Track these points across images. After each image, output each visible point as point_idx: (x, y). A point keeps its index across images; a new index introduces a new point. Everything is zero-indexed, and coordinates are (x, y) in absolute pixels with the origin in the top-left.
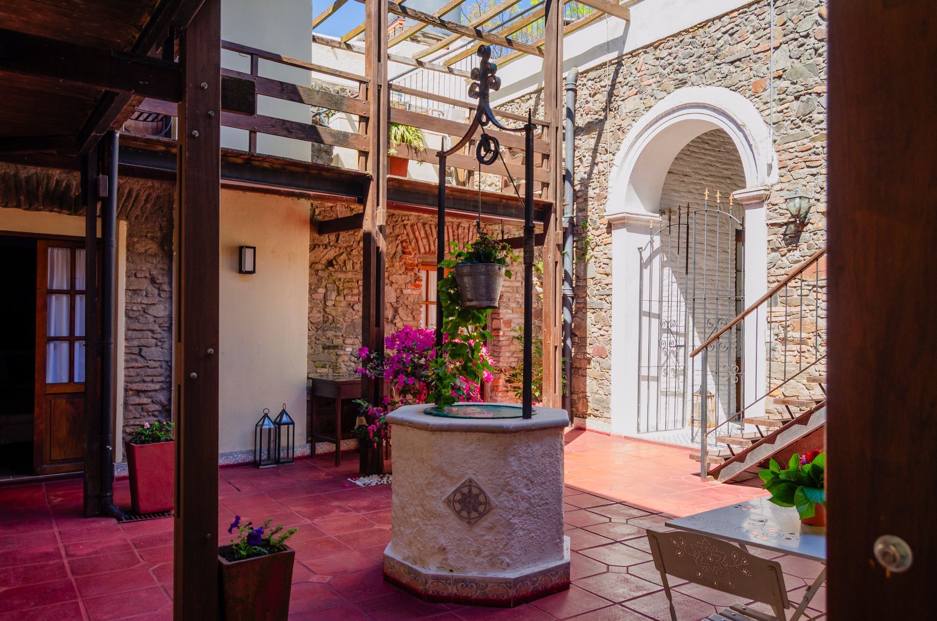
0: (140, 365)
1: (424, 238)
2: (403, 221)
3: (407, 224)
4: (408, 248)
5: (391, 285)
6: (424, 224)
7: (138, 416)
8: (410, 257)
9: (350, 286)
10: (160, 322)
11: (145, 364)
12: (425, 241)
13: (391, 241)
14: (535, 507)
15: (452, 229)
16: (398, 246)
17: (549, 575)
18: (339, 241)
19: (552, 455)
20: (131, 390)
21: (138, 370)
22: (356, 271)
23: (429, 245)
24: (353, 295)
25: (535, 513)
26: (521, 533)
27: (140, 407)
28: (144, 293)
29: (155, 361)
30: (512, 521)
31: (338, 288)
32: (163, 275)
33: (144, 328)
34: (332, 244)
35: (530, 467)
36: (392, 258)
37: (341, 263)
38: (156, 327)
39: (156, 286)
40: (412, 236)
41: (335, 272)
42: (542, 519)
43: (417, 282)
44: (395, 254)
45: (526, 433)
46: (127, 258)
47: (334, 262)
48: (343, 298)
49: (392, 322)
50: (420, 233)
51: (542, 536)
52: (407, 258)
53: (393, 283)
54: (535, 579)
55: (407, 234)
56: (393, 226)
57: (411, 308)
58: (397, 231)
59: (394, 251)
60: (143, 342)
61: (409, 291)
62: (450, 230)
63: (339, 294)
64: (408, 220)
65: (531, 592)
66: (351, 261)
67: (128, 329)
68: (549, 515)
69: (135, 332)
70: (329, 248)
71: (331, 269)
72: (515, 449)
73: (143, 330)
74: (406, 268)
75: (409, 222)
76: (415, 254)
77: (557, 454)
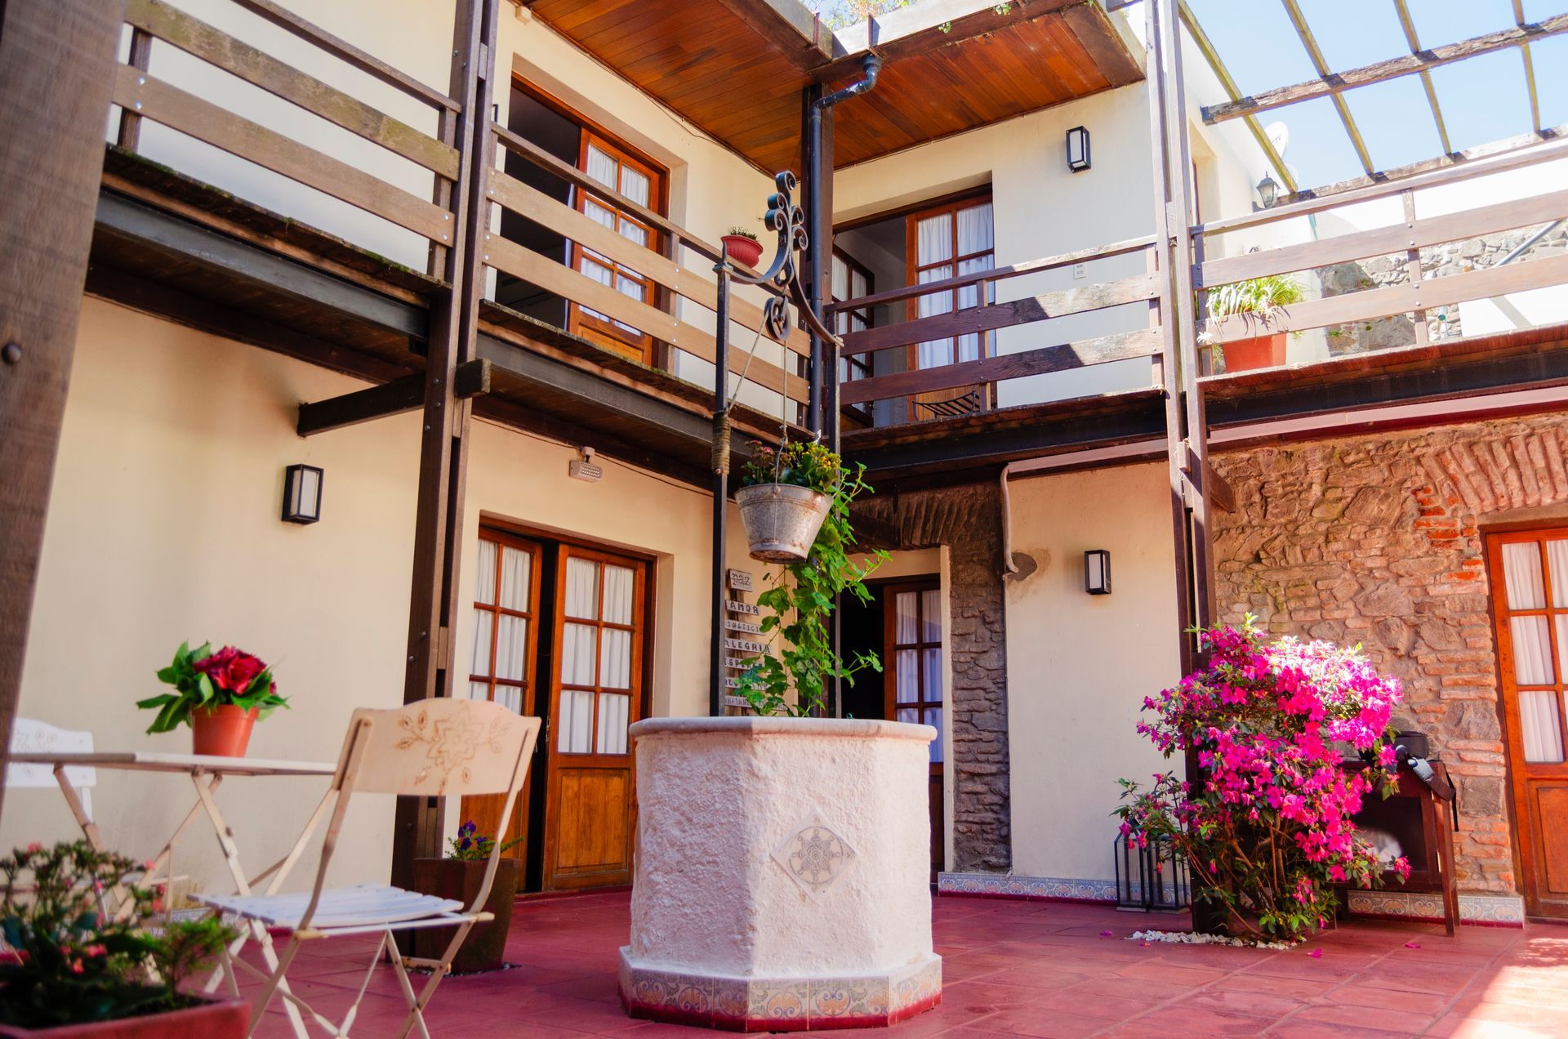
0: (971, 737)
1: (1473, 474)
2: (1413, 451)
3: (1423, 456)
4: (1430, 502)
5: (1397, 582)
6: (1470, 446)
7: (971, 809)
8: (1440, 518)
9: (1300, 593)
10: (994, 677)
11: (978, 736)
12: (1477, 479)
13: (1387, 496)
14: (694, 865)
15: (1557, 438)
16: (1405, 501)
17: (701, 988)
18: (1268, 516)
19: (728, 780)
20: (964, 772)
21: (971, 744)
22: (1312, 564)
23: (1491, 484)
24: (1308, 609)
25: (694, 874)
26: (667, 901)
27: (974, 797)
28: (973, 637)
29: (990, 731)
30: (652, 876)
31: (1275, 599)
32: (996, 611)
33: (974, 686)
34: (1254, 523)
35: (685, 793)
36: (1394, 527)
37: (1276, 554)
38: (989, 685)
39: (988, 626)
40: (1439, 476)
41: (1264, 571)
42: (706, 889)
43: (1465, 568)
44: (1399, 520)
45: (679, 736)
46: (951, 592)
47: (1262, 554)
48: (1287, 616)
49: (1408, 655)
50: (1460, 466)
51: (706, 920)
52: (1432, 522)
53: (1402, 576)
54: (673, 985)
55: (1428, 475)
56: (1390, 466)
57: (1455, 623)
58: (1399, 474)
59: (1396, 514)
60: (973, 705)
61: (1446, 589)
62: (1551, 444)
63: (1277, 610)
64: (1428, 445)
65: (666, 1006)
66: (1298, 549)
67: (956, 688)
68: (719, 885)
69: (965, 692)
70: (1248, 531)
71: (1257, 567)
72: (661, 760)
73: (973, 689)
74: (1432, 543)
75: (1431, 450)
76: (1455, 510)
77: (738, 780)
